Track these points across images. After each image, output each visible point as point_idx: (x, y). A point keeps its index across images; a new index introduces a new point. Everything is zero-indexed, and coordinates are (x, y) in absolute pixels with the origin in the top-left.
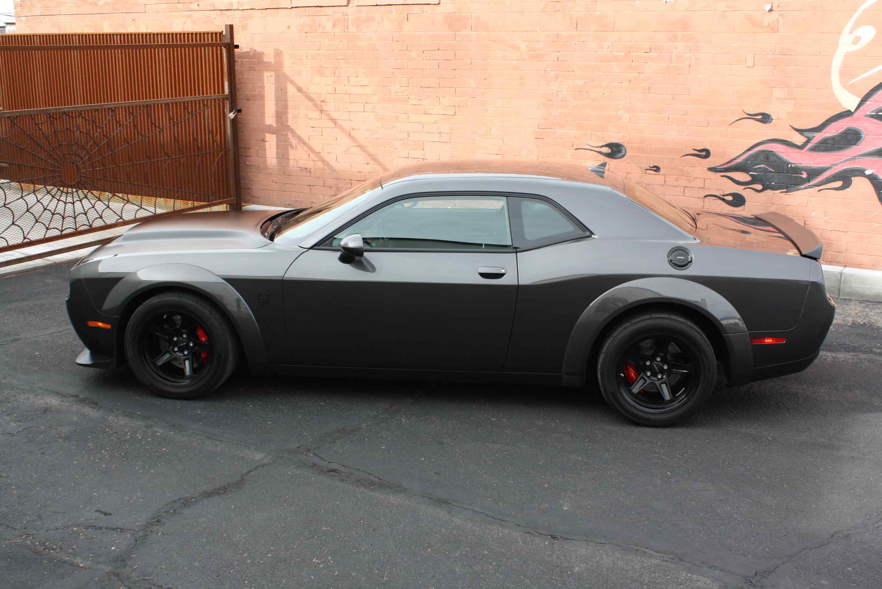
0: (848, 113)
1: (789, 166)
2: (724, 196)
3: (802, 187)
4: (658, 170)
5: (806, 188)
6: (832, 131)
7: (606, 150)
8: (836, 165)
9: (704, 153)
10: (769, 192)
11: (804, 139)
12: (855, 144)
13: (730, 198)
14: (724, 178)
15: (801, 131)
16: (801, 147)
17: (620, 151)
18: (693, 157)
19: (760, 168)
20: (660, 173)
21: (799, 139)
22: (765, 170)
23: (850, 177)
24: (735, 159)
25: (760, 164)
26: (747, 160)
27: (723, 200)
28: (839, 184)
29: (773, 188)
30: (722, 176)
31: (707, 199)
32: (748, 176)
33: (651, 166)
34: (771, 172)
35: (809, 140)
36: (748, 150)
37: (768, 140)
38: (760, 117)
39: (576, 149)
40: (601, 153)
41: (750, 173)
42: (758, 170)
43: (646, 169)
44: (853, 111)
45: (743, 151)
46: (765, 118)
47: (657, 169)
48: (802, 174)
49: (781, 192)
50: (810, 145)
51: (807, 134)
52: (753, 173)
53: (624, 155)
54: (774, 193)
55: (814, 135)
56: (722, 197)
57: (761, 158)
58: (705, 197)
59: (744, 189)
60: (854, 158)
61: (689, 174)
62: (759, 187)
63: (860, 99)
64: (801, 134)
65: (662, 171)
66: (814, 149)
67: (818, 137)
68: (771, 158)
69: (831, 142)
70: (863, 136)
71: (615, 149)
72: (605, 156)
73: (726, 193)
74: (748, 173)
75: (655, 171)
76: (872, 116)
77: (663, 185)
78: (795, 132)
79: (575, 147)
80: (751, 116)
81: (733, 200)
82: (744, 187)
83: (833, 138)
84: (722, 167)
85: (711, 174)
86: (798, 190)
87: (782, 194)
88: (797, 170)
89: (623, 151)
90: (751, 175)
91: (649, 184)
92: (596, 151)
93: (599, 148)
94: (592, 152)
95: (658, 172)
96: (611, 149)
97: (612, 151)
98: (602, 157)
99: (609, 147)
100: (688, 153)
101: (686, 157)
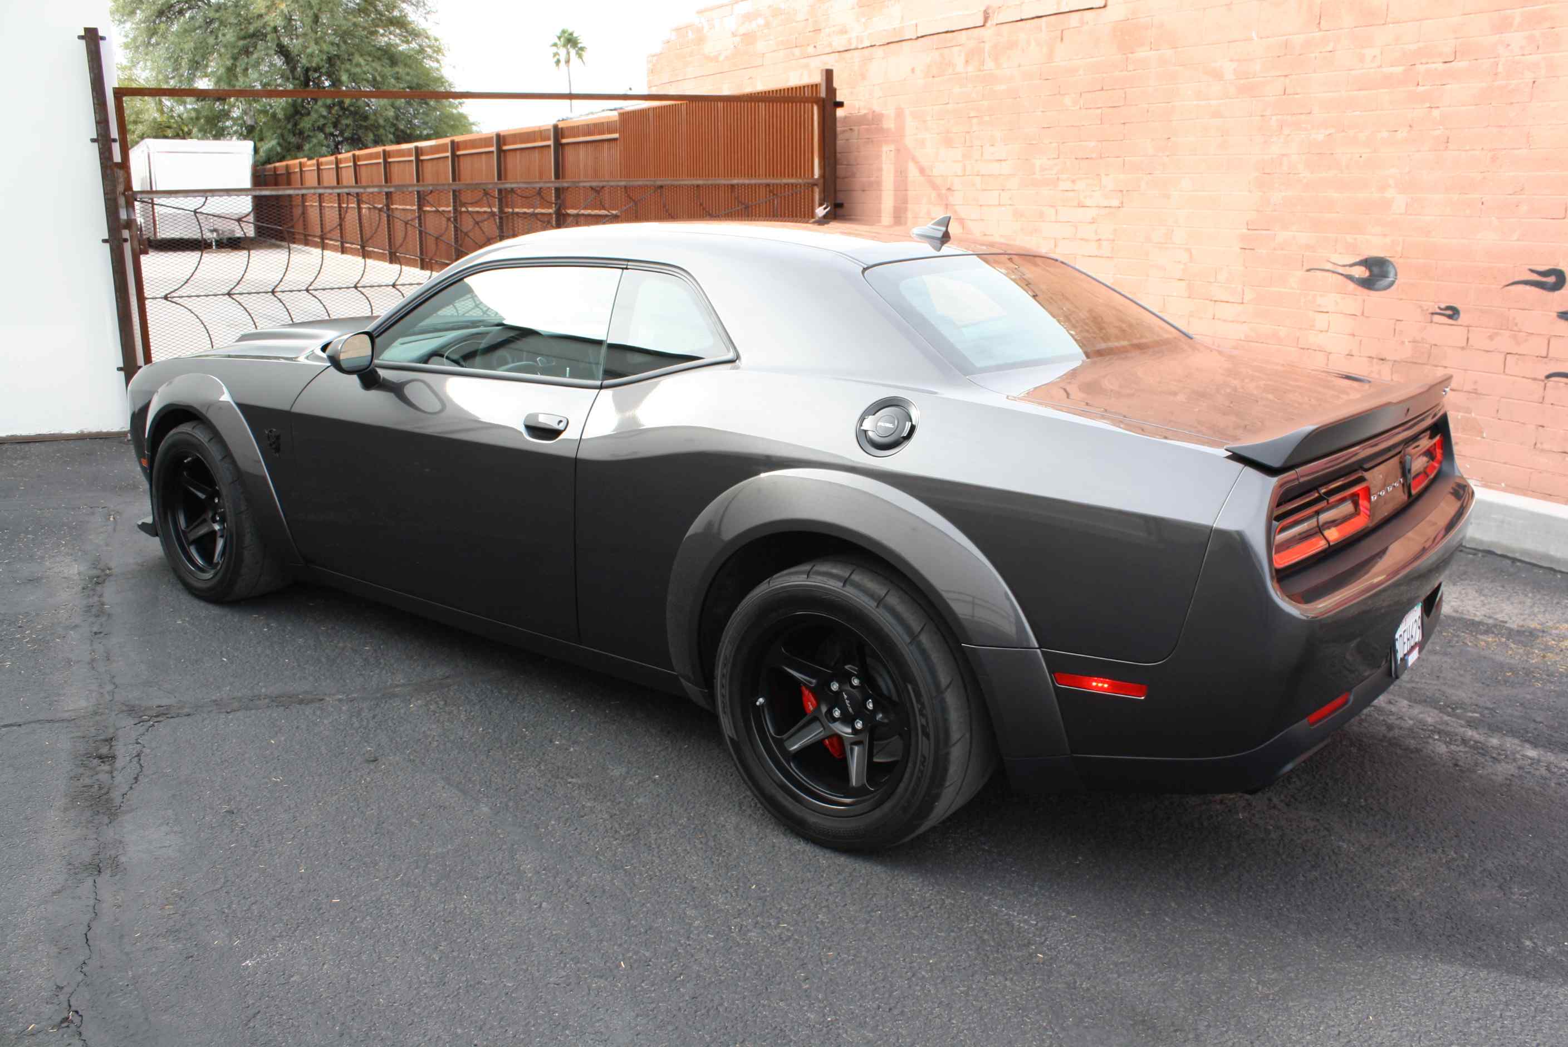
4: (1456, 316)
7: (1362, 272)
9: (1552, 280)
17: (1384, 275)
18: (1528, 288)
20: (1460, 321)
31: (1550, 384)
33: (1443, 306)
39: (1307, 271)
40: (1350, 277)
43: (1433, 314)
47: (1452, 313)
53: (1392, 283)
58: (1548, 377)
61: (1516, 325)
65: (1463, 318)
71: (1376, 270)
72: (1358, 285)
75: (1450, 317)
77: (1463, 348)
79: (1306, 267)
89: (1392, 274)
91: (1436, 345)
92: (1342, 275)
93: (1347, 268)
94: (1335, 275)
95: (1456, 319)
96: (1371, 271)
97: (1370, 276)
98: (1351, 286)
99: (1366, 267)
100: (1517, 279)
101: (1515, 287)
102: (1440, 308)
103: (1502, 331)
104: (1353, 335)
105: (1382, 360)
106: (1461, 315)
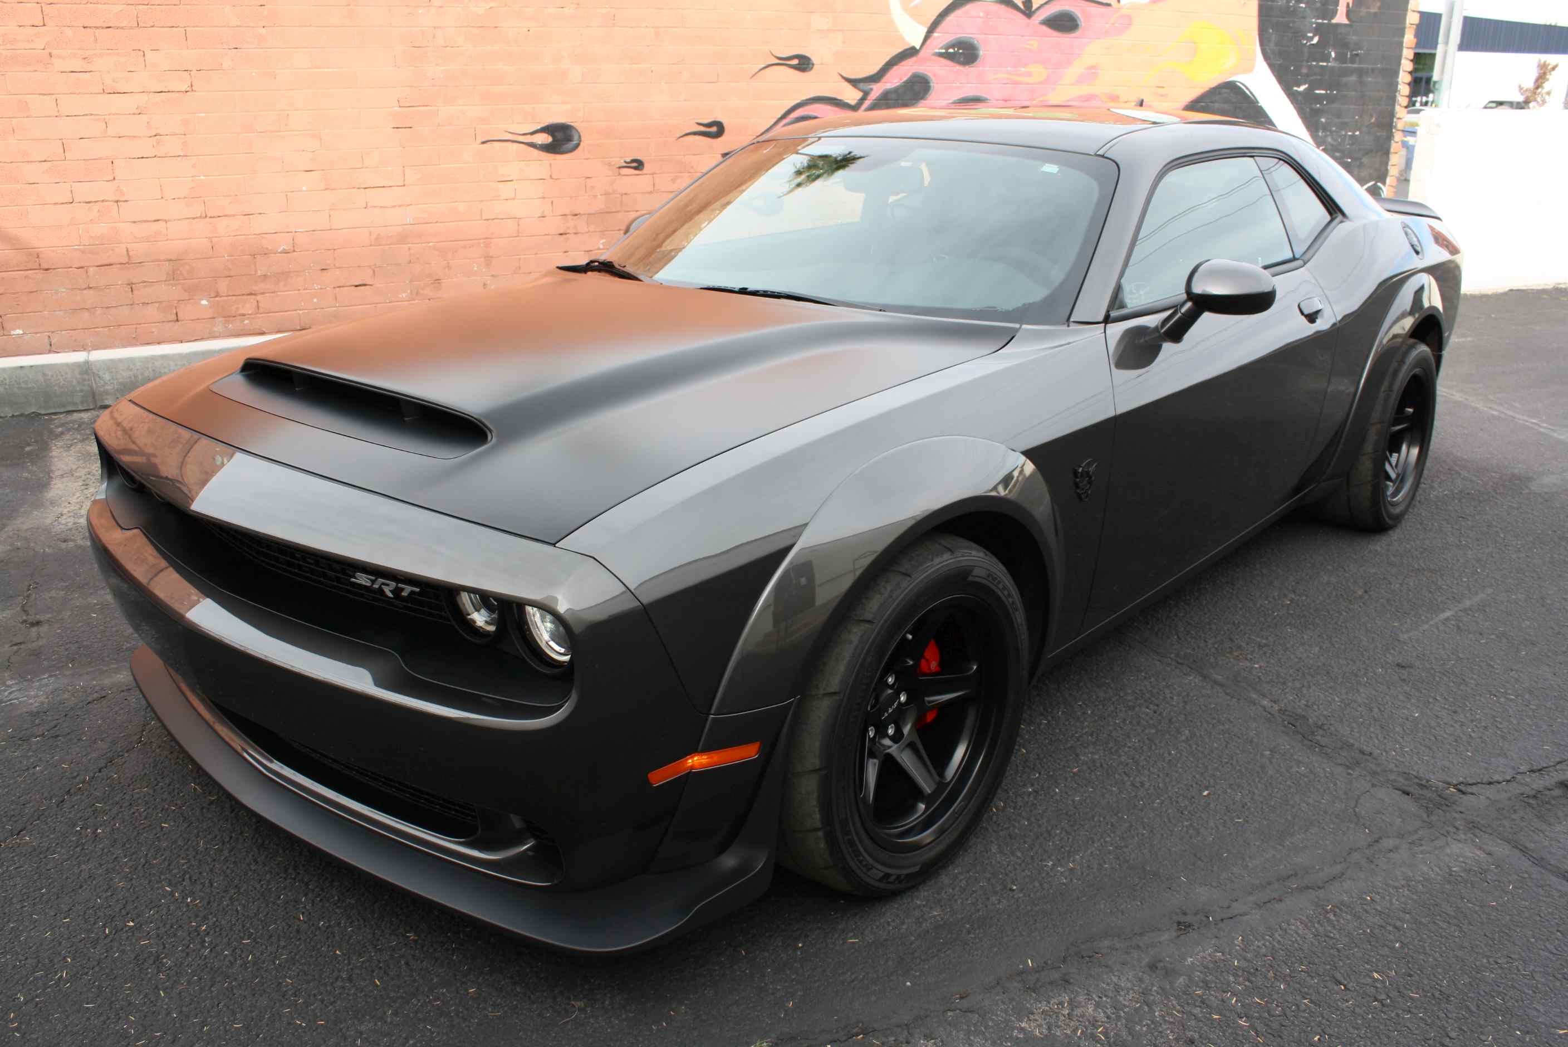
0: (911, 52)
4: (641, 167)
6: (894, 79)
7: (545, 139)
9: (714, 129)
11: (859, 95)
12: (922, 98)
15: (854, 82)
16: (855, 108)
17: (569, 139)
18: (697, 138)
20: (645, 171)
21: (852, 95)
33: (628, 160)
35: (866, 94)
36: (785, 116)
37: (807, 100)
38: (795, 62)
39: (483, 143)
40: (532, 145)
43: (620, 168)
44: (918, 47)
45: (775, 120)
46: (803, 64)
47: (638, 165)
50: (867, 104)
51: (862, 86)
53: (578, 145)
55: (871, 87)
61: (692, 167)
63: (926, 30)
64: (855, 86)
65: (647, 168)
66: (874, 107)
67: (877, 90)
69: (894, 96)
70: (931, 84)
71: (559, 135)
72: (543, 151)
75: (636, 168)
76: (940, 55)
77: (651, 193)
78: (846, 84)
79: (480, 140)
80: (783, 61)
83: (896, 90)
89: (576, 137)
91: (626, 194)
92: (523, 143)
93: (529, 136)
94: (516, 145)
95: (641, 170)
96: (553, 136)
97: (554, 140)
98: (535, 152)
99: (548, 133)
100: (688, 131)
101: (686, 138)
102: (626, 162)
103: (682, 174)
104: (544, 198)
105: (576, 215)
106: (646, 165)
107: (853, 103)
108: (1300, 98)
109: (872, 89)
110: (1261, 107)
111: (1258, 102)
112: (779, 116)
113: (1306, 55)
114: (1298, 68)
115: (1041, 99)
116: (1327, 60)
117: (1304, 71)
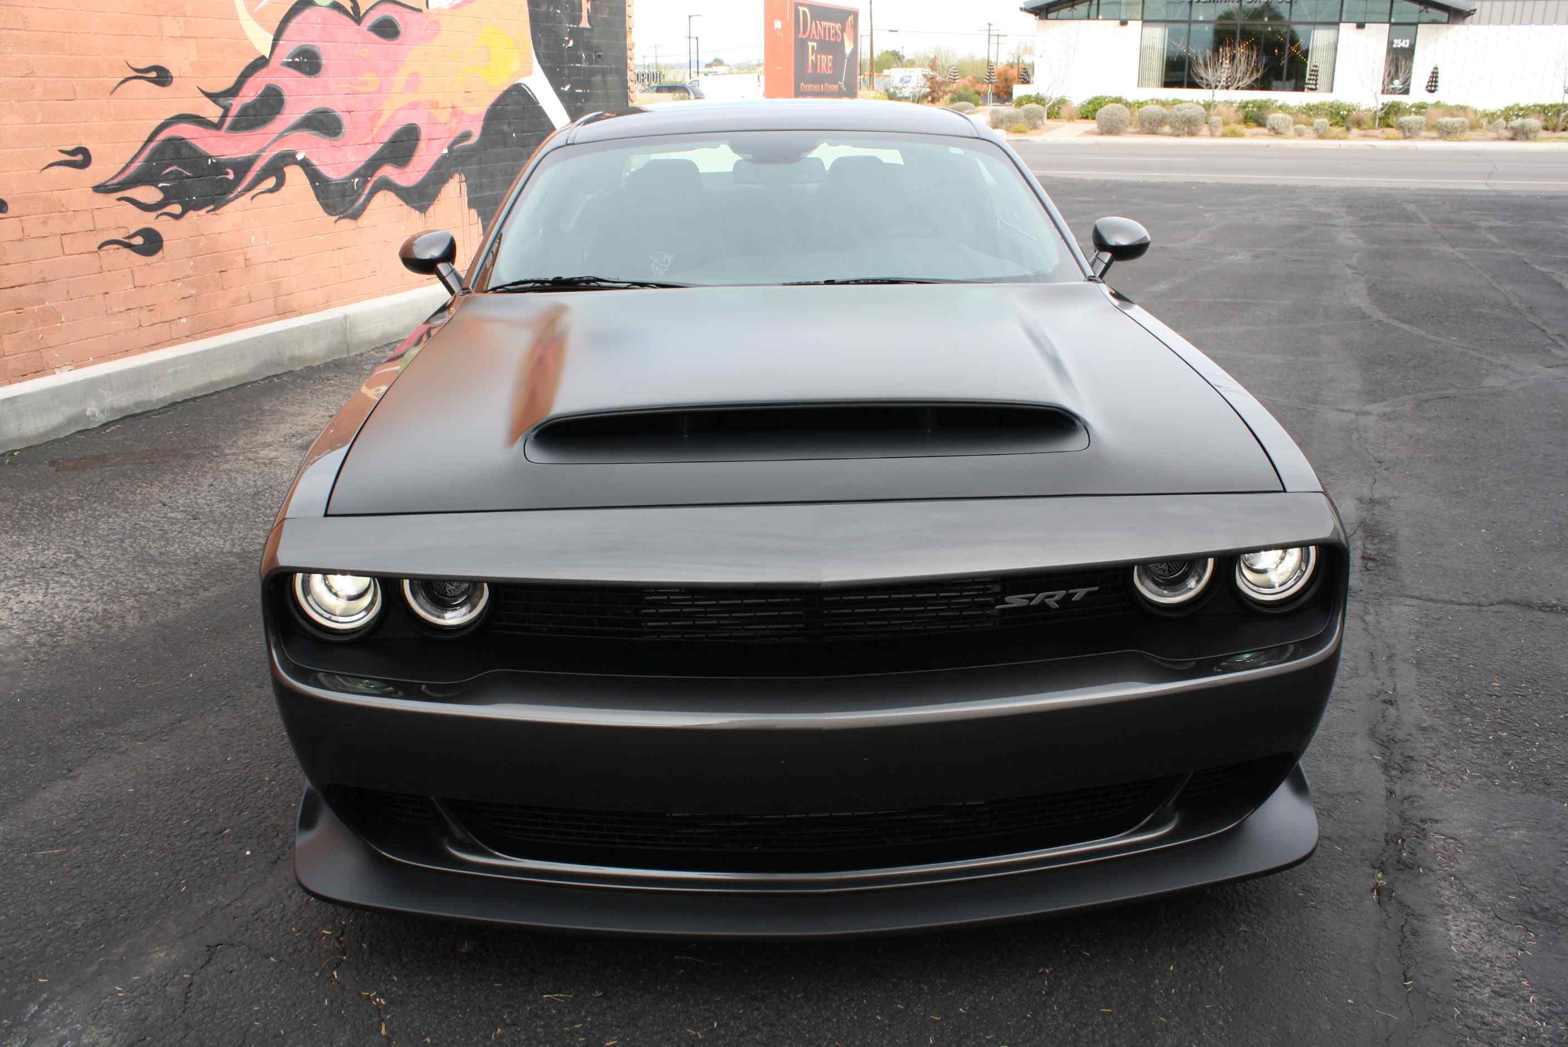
0: (260, 63)
1: (210, 161)
2: (129, 237)
3: (232, 196)
4: (5, 209)
5: (236, 197)
6: (250, 93)
8: (263, 150)
9: (79, 158)
10: (192, 214)
11: (220, 111)
12: (278, 113)
13: (139, 241)
14: (123, 202)
15: (213, 97)
16: (217, 126)
18: (62, 168)
19: (171, 172)
20: (10, 213)
21: (212, 112)
22: (177, 175)
23: (282, 168)
24: (132, 161)
25: (171, 165)
26: (149, 160)
27: (130, 246)
28: (271, 182)
29: (197, 207)
30: (119, 199)
31: (102, 253)
32: (158, 191)
34: (188, 177)
35: (227, 110)
36: (150, 139)
37: (172, 118)
38: (153, 74)
41: (160, 185)
42: (171, 177)
44: (267, 56)
45: (141, 144)
46: (162, 77)
48: (227, 173)
49: (208, 212)
50: (229, 121)
51: (221, 100)
52: (164, 185)
54: (199, 216)
55: (230, 102)
56: (127, 241)
57: (170, 154)
58: (100, 247)
59: (157, 217)
60: (282, 135)
61: (63, 205)
62: (176, 209)
63: (272, 37)
64: (215, 102)
65: (12, 209)
66: (235, 127)
67: (237, 104)
68: (184, 151)
69: (251, 111)
70: (284, 97)
73: (132, 232)
74: (156, 186)
76: (289, 65)
77: (20, 240)
78: (207, 99)
80: (141, 74)
81: (144, 243)
82: (155, 214)
83: (252, 105)
84: (115, 181)
85: (101, 199)
86: (228, 202)
87: (209, 215)
88: (219, 167)
90: (161, 189)
95: (5, 212)
100: (50, 162)
101: (50, 170)
103: (52, 215)
106: (10, 206)
107: (215, 120)
108: (566, 98)
109: (231, 105)
110: (541, 108)
111: (538, 103)
112: (146, 139)
113: (566, 59)
114: (562, 69)
115: (378, 109)
116: (580, 63)
117: (566, 72)
